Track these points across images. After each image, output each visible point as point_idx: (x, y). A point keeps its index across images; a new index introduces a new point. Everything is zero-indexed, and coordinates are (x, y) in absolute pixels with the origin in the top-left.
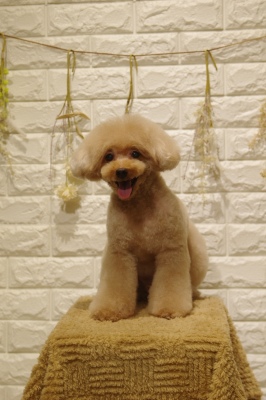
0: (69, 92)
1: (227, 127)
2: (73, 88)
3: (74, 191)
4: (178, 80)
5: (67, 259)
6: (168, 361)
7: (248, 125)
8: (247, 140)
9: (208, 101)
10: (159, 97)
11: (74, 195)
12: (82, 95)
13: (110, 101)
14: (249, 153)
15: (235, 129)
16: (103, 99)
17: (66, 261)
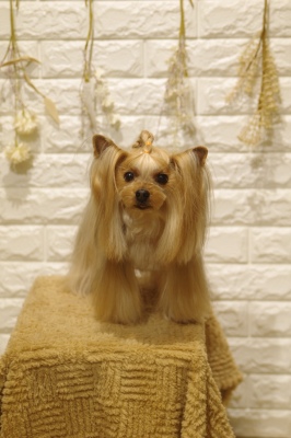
0: (13, 31)
1: (199, 76)
2: (17, 26)
3: (25, 152)
4: (143, 19)
5: (12, 227)
6: (137, 367)
7: (224, 74)
8: (223, 92)
9: (182, 45)
10: (120, 39)
11: (26, 157)
12: (28, 35)
13: (61, 42)
14: (225, 107)
15: (210, 79)
16: (53, 39)
17: (11, 230)
